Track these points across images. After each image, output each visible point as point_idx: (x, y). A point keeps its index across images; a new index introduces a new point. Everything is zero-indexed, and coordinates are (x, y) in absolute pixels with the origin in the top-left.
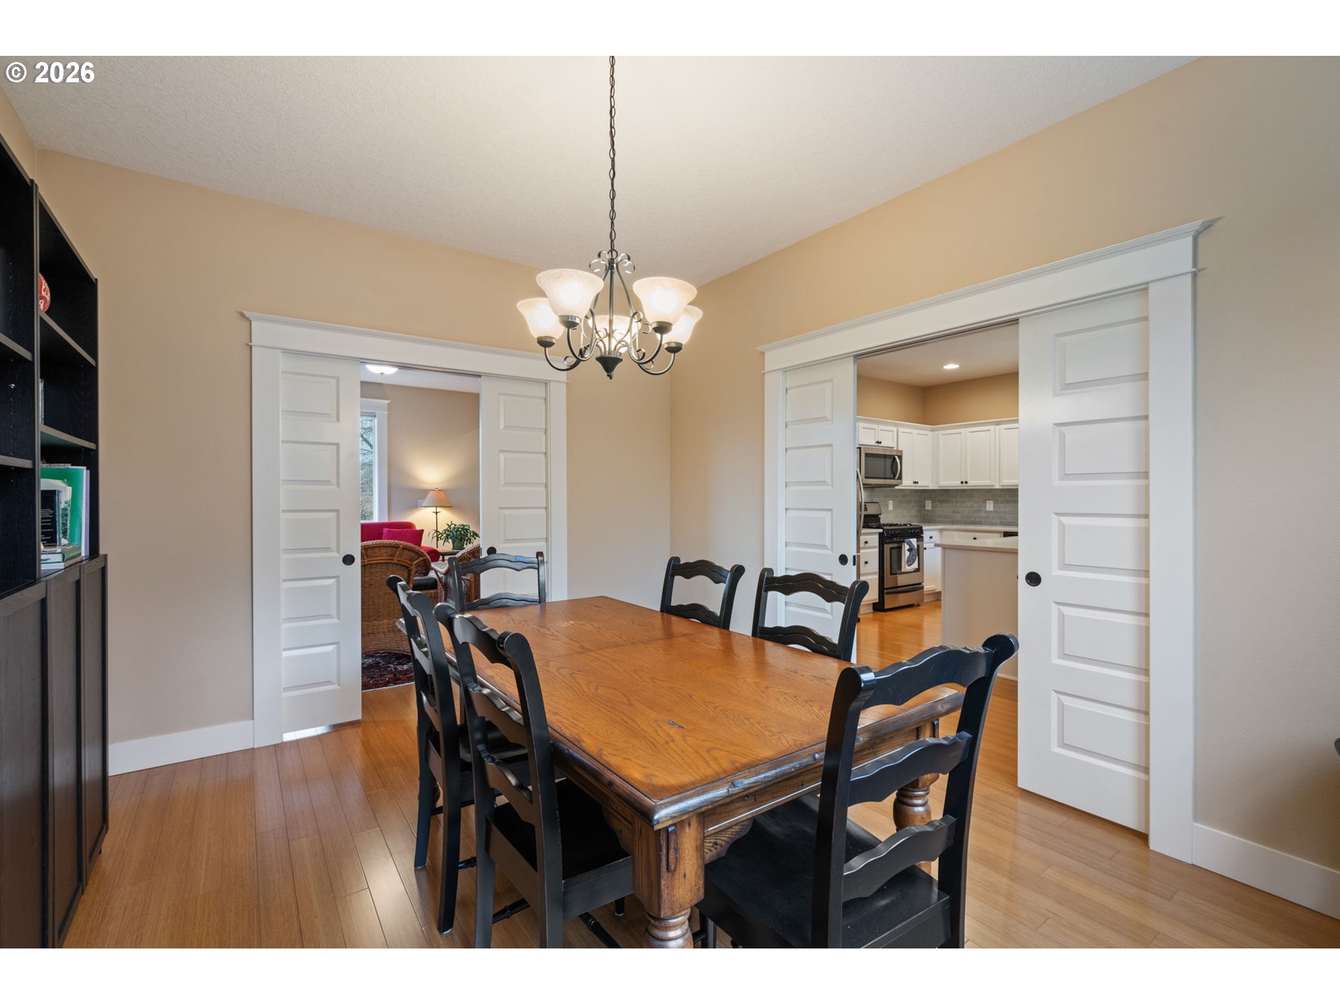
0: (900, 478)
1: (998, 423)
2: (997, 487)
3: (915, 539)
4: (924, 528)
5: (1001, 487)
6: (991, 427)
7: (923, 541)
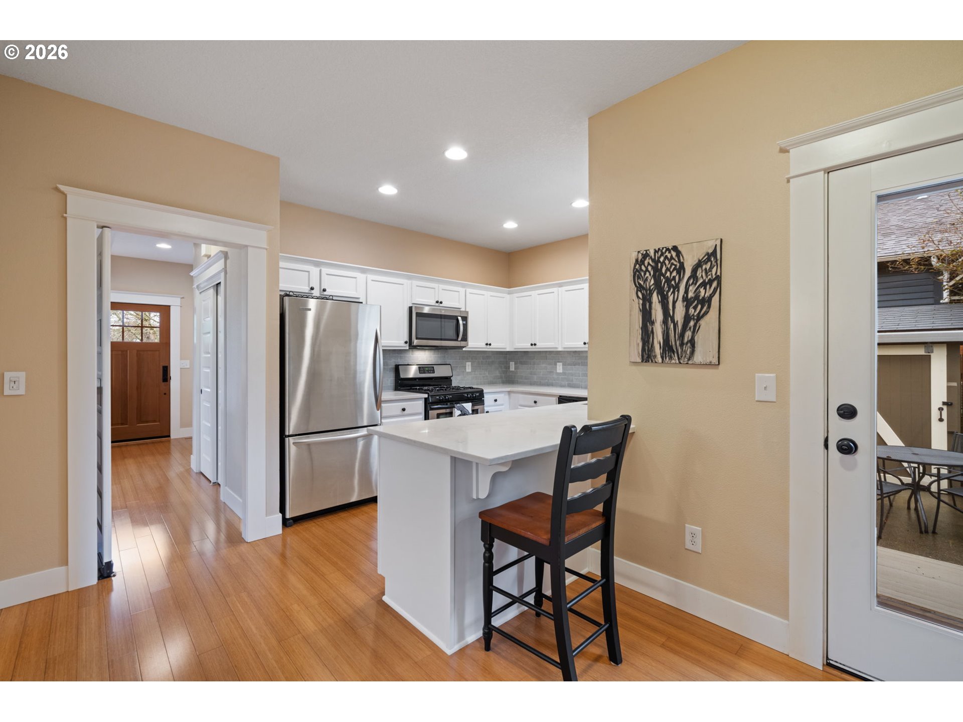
0: (465, 339)
1: (560, 285)
2: (560, 349)
3: (470, 404)
4: (485, 391)
5: (563, 350)
6: (555, 289)
7: (484, 404)
